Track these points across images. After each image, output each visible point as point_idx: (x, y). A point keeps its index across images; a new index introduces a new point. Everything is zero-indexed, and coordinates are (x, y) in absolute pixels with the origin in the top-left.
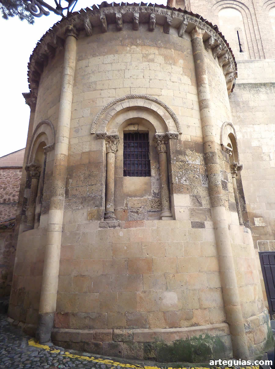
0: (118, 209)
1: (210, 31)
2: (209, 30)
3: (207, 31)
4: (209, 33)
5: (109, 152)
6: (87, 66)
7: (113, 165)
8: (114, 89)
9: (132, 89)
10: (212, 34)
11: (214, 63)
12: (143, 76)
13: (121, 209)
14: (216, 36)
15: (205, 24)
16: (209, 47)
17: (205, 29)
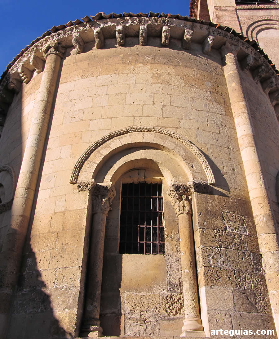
0: (108, 314)
1: (247, 48)
2: (245, 47)
3: (242, 47)
4: (246, 50)
5: (96, 213)
6: (73, 90)
7: (103, 234)
8: (110, 118)
9: (135, 118)
10: (250, 51)
11: (257, 88)
12: (153, 102)
13: (112, 313)
14: (256, 54)
15: (239, 38)
16: (247, 67)
17: (240, 45)
